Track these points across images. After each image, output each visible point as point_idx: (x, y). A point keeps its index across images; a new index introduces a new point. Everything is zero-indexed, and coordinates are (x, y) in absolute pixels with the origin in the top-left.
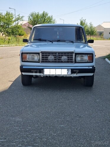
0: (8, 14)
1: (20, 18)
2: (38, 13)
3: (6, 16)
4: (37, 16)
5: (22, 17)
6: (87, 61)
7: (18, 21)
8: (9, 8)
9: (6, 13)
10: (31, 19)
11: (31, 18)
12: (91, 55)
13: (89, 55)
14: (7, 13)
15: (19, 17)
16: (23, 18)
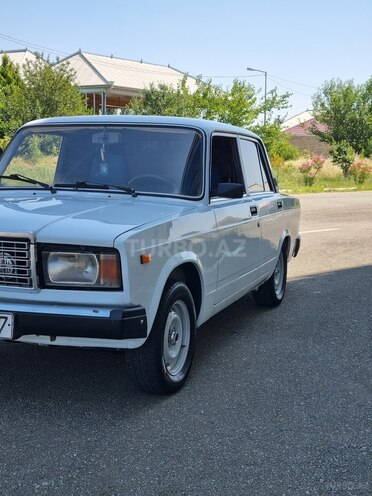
0: (238, 88)
1: (278, 99)
2: (351, 82)
3: (233, 95)
4: (347, 93)
5: (284, 97)
6: (93, 283)
7: (273, 109)
8: (248, 69)
9: (232, 85)
10: (322, 105)
11: (324, 99)
12: (112, 257)
13: (102, 256)
14: (235, 87)
15: (274, 98)
16: (287, 99)
